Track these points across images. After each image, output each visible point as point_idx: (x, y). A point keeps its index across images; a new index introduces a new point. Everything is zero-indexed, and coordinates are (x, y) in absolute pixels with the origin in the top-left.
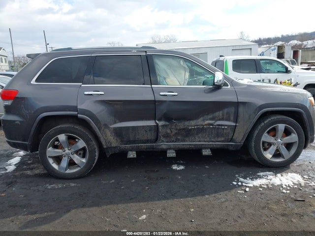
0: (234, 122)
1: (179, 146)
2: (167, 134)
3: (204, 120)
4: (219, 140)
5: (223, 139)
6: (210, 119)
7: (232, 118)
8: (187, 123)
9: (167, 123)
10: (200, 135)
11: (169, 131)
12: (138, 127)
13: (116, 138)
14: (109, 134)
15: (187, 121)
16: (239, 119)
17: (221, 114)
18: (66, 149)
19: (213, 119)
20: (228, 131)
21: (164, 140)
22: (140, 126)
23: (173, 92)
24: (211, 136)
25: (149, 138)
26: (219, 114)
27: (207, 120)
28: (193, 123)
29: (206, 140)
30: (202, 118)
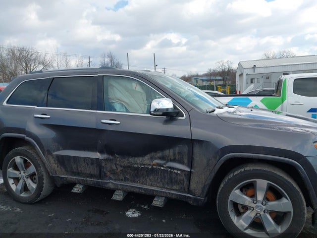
0: (188, 166)
1: (127, 187)
2: (113, 170)
3: (152, 158)
4: (173, 188)
5: (178, 187)
6: (160, 158)
7: (186, 160)
8: (131, 160)
9: (111, 157)
10: (151, 177)
11: (114, 168)
12: (78, 157)
13: (60, 167)
14: (52, 161)
15: (132, 157)
16: (195, 164)
17: (171, 154)
18: (22, 172)
19: (162, 158)
20: (182, 178)
21: (111, 176)
22: (81, 157)
23: (115, 121)
24: (164, 180)
25: (92, 173)
26: (169, 152)
27: (156, 159)
28: (139, 160)
29: (158, 185)
30: (148, 156)
